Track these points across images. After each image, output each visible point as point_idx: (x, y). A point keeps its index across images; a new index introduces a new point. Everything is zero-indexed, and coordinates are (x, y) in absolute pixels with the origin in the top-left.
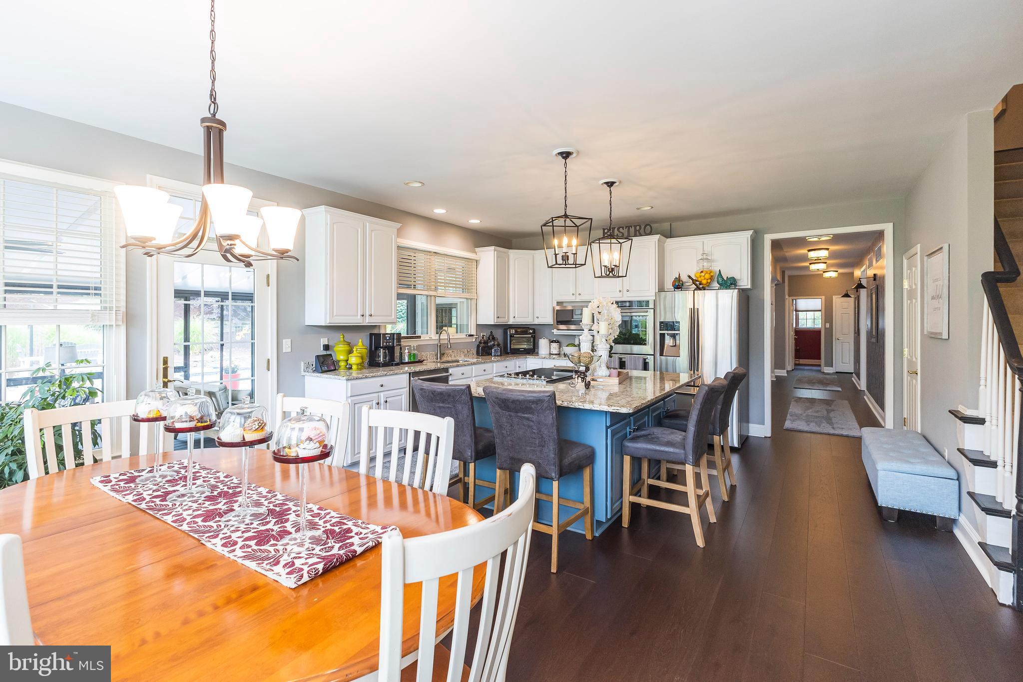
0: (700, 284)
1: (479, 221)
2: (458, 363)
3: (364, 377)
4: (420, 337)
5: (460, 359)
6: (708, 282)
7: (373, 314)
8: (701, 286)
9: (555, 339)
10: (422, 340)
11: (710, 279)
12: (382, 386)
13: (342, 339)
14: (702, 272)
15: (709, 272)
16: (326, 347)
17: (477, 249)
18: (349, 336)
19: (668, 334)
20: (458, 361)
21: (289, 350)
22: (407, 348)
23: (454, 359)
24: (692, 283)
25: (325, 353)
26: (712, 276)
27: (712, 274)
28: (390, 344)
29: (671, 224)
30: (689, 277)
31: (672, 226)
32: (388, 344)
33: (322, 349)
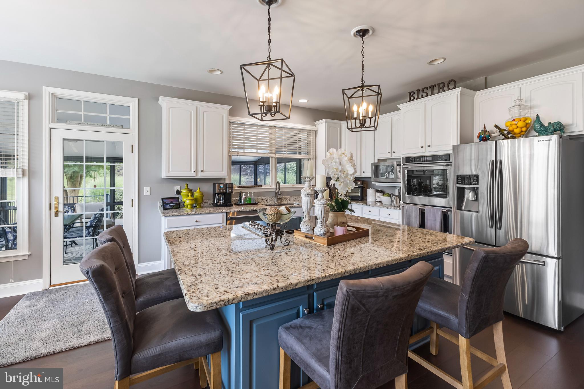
0: (509, 133)
1: (307, 101)
2: (292, 206)
3: (180, 215)
4: (261, 186)
5: (294, 203)
6: (522, 131)
7: (205, 170)
8: (509, 136)
9: (379, 190)
10: (262, 188)
11: (525, 127)
12: (197, 222)
13: (186, 187)
14: (514, 120)
15: (523, 119)
16: (178, 193)
17: (316, 123)
18: (191, 186)
19: (468, 188)
20: (292, 204)
21: (149, 194)
22: (243, 194)
23: (289, 202)
24: (499, 133)
25: (177, 196)
26: (527, 124)
27: (527, 121)
28: (224, 191)
29: (486, 78)
30: (496, 127)
31: (488, 80)
32: (221, 191)
33: (175, 193)
